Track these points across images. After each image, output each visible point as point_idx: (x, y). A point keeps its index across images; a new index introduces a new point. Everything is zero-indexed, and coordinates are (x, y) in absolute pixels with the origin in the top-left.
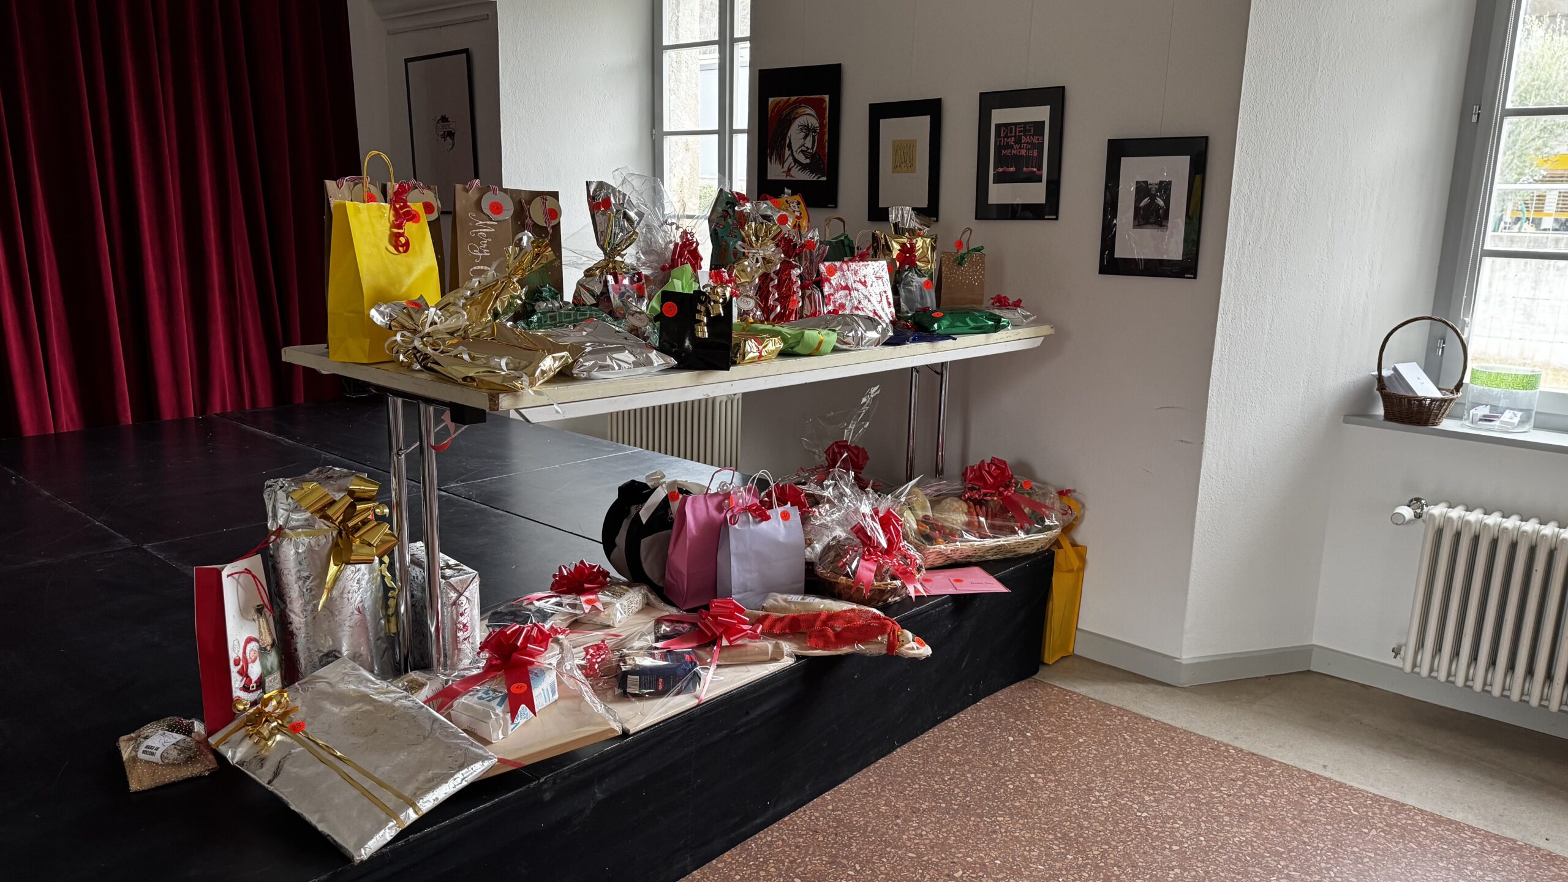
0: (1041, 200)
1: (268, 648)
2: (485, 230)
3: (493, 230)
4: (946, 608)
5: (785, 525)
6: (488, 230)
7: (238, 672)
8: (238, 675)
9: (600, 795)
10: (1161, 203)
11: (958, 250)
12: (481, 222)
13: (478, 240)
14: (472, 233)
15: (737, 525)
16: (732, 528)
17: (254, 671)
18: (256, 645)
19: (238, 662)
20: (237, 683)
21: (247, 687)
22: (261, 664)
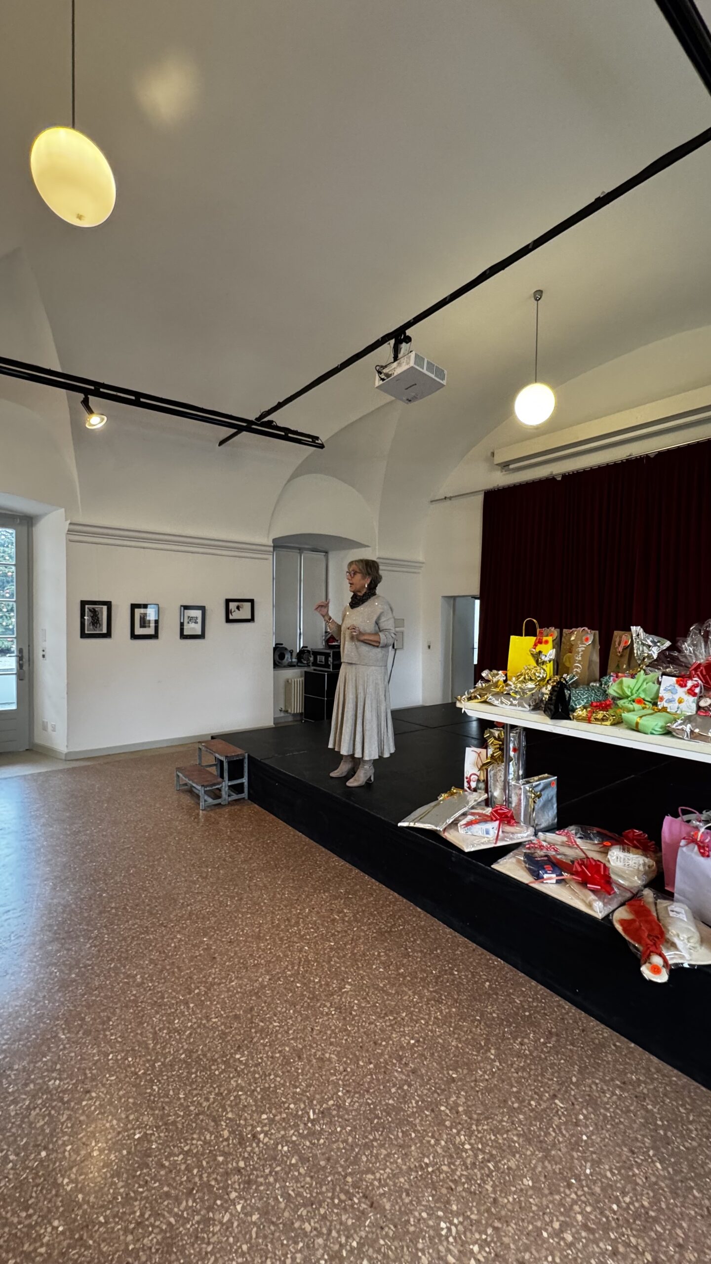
1: (481, 781)
8: (466, 782)
15: (684, 849)
16: (680, 849)
17: (473, 785)
18: (476, 777)
19: (467, 778)
20: (466, 784)
21: (469, 788)
22: (477, 785)
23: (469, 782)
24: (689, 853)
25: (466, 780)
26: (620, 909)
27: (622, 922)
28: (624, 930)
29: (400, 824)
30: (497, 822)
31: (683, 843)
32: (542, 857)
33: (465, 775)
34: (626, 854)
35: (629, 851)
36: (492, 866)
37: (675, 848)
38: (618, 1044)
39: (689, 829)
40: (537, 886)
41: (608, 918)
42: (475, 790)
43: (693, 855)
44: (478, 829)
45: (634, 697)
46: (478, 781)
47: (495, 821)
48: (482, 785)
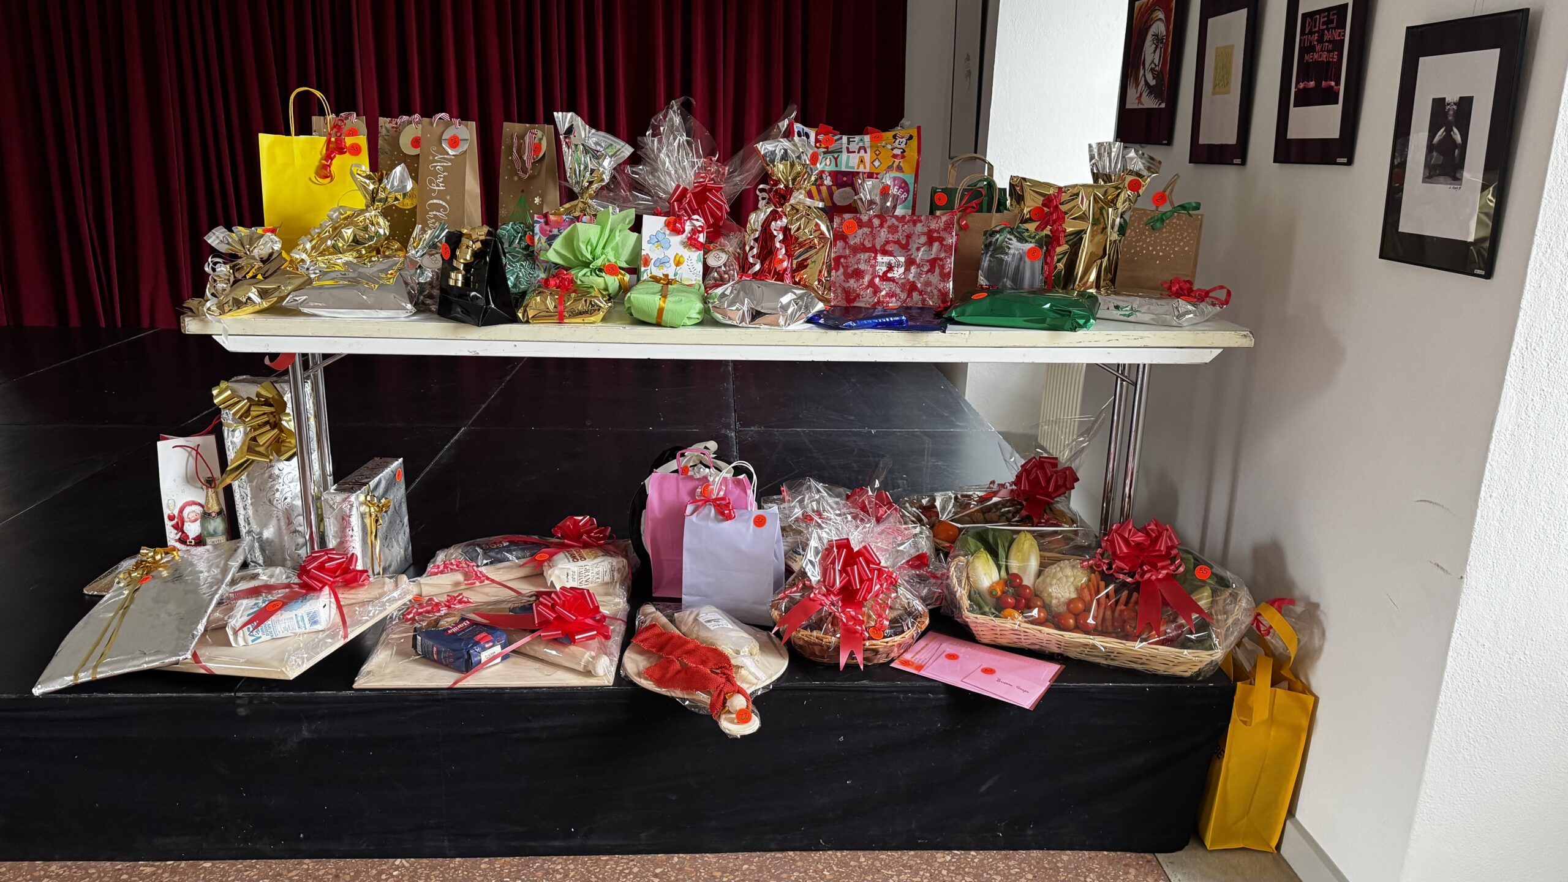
0: (1333, 132)
1: (213, 514)
2: (442, 164)
3: (450, 164)
4: (929, 699)
5: (754, 532)
6: (445, 164)
7: (173, 526)
8: (172, 528)
9: (306, 734)
10: (1458, 138)
11: (1157, 207)
12: (440, 156)
13: (435, 174)
14: (432, 167)
15: (694, 518)
16: (687, 519)
17: (193, 529)
18: (198, 509)
19: (171, 518)
20: (171, 535)
21: (183, 540)
22: (202, 525)
23: (179, 527)
24: (703, 523)
25: (168, 524)
26: (627, 654)
27: (648, 674)
28: (659, 682)
29: (37, 691)
30: (327, 589)
31: (690, 508)
32: (457, 624)
33: (166, 512)
34: (581, 563)
35: (583, 558)
36: (355, 686)
37: (676, 520)
38: (658, 871)
39: (690, 485)
40: (472, 681)
41: (621, 678)
42: (200, 541)
43: (711, 524)
44: (285, 622)
45: (598, 263)
46: (206, 516)
47: (321, 589)
48: (218, 525)
